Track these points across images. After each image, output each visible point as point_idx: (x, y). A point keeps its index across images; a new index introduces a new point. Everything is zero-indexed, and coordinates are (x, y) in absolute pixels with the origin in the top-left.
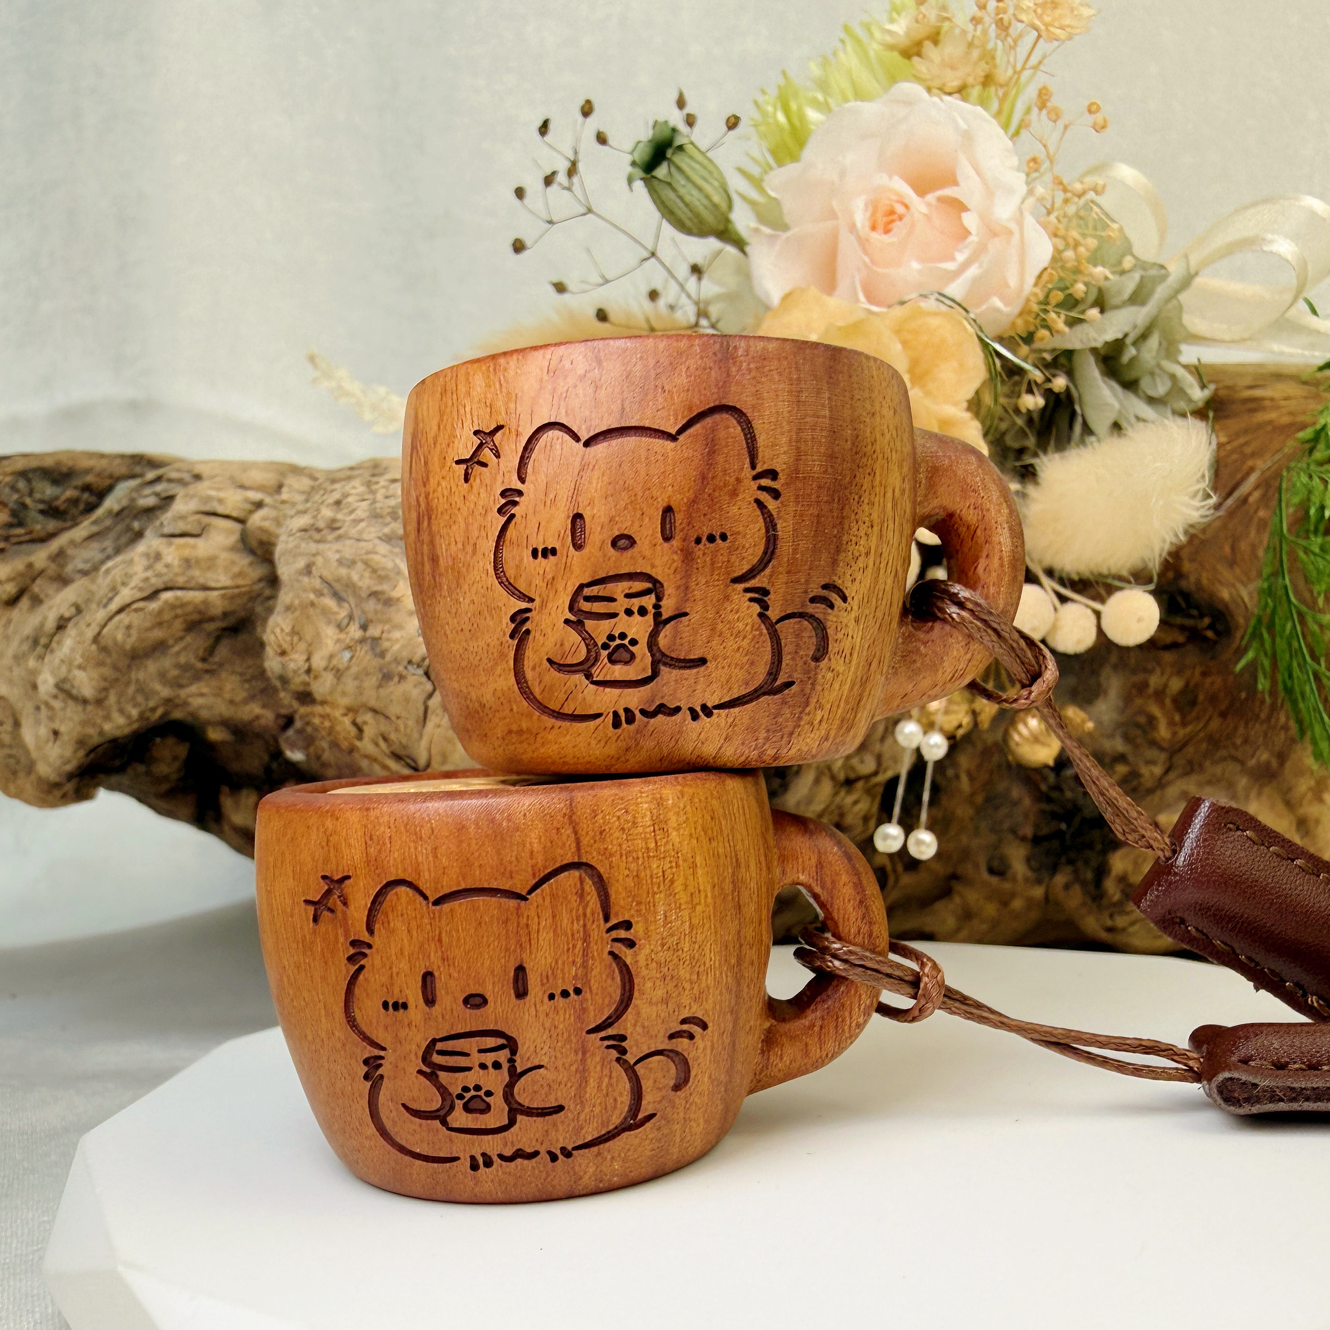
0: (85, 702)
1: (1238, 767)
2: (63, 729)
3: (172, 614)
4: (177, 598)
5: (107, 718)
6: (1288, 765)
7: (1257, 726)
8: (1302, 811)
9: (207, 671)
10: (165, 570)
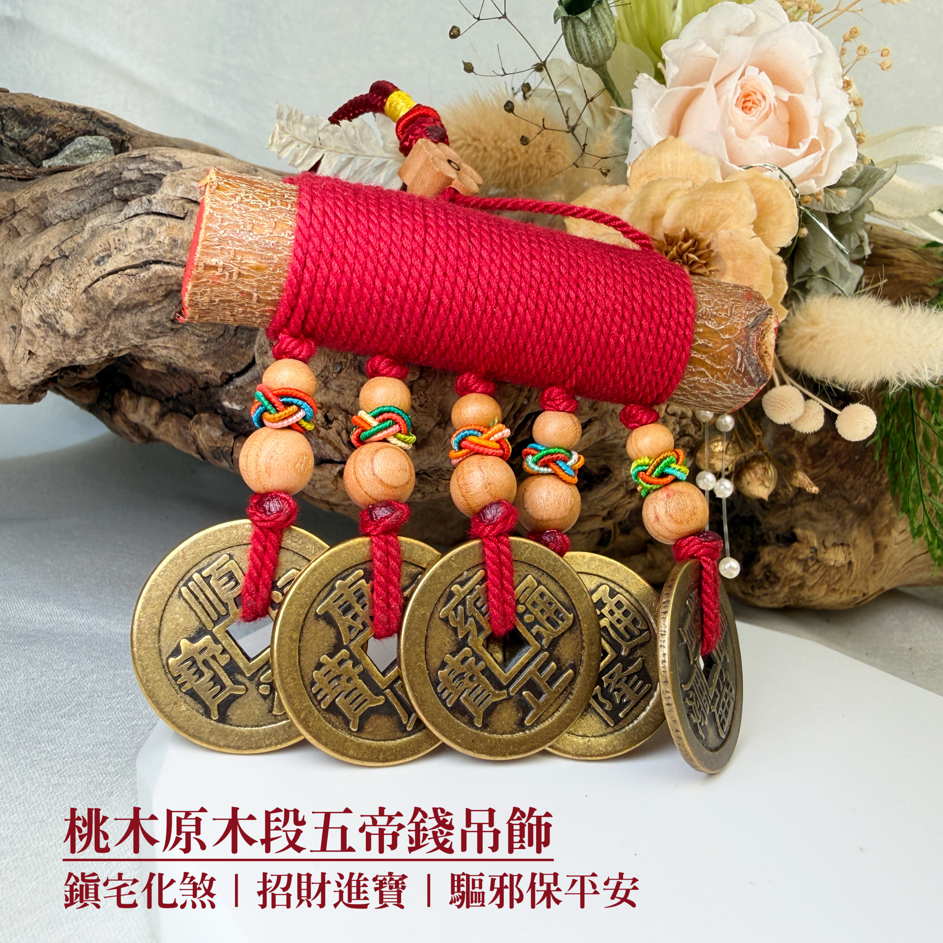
0: (65, 336)
1: (846, 504)
2: (40, 352)
3: (158, 283)
4: (165, 271)
5: (81, 351)
6: (877, 508)
7: (862, 479)
8: (879, 539)
9: (172, 330)
10: (157, 246)
